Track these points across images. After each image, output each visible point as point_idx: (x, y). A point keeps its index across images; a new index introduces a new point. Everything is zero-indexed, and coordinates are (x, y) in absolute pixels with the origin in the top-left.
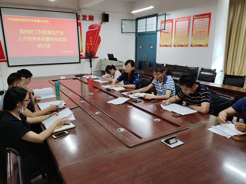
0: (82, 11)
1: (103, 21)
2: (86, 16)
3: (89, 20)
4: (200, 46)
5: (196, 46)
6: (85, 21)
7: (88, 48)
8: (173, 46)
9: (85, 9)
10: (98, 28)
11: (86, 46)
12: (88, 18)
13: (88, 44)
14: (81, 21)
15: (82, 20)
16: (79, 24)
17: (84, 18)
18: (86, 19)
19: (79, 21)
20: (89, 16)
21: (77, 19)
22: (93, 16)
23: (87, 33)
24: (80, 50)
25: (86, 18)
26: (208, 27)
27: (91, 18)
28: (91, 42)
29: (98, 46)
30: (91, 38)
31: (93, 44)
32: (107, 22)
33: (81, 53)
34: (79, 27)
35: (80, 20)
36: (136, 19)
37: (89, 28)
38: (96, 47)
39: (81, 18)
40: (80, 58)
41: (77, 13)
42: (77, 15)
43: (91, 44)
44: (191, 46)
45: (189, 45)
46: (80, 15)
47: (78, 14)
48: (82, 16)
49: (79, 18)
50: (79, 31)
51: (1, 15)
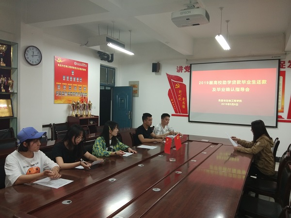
0: (288, 56)
15: (288, 67)
16: (281, 74)
19: (282, 70)
21: (279, 67)
24: (280, 109)
33: (280, 114)
34: (281, 78)
35: (285, 68)
39: (287, 64)
40: (277, 121)
41: (279, 60)
42: (280, 62)
46: (284, 62)
47: (281, 60)
48: (289, 62)
49: (283, 66)
50: (281, 82)
51: (191, 72)
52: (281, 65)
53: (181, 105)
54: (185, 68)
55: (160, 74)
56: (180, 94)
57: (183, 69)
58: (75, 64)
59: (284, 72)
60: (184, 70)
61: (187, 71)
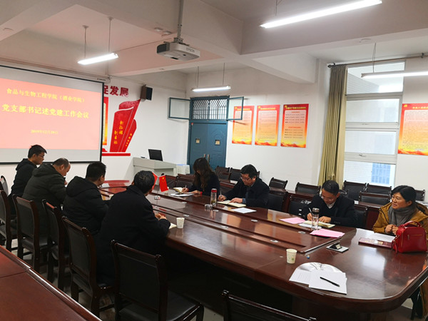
0: (112, 80)
1: (141, 98)
2: (117, 88)
3: (120, 95)
4: (295, 146)
5: (289, 146)
6: (115, 95)
7: (116, 138)
8: (253, 143)
10: (133, 108)
11: (113, 135)
12: (119, 92)
13: (116, 132)
14: (108, 96)
15: (111, 93)
16: (105, 100)
17: (114, 90)
18: (117, 93)
19: (105, 95)
20: (122, 88)
22: (127, 90)
23: (117, 115)
24: (103, 141)
26: (305, 121)
27: (124, 91)
28: (122, 128)
29: (131, 137)
30: (121, 123)
31: (123, 133)
32: (149, 100)
33: (103, 147)
34: (105, 104)
35: (108, 94)
36: (191, 99)
37: (120, 107)
38: (128, 139)
39: (110, 90)
40: (101, 155)
41: (103, 83)
42: (103, 86)
43: (121, 133)
44: (282, 145)
45: (279, 145)
46: (107, 87)
47: (105, 84)
48: (111, 88)
50: (105, 110)
52: (104, 91)
59: (107, 98)
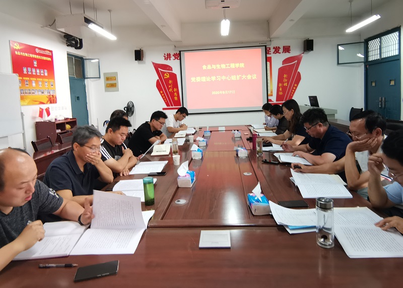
0: (272, 42)
1: (304, 51)
2: (279, 48)
3: (283, 52)
6: (277, 54)
7: (281, 89)
9: (277, 38)
10: (296, 61)
11: (278, 88)
12: (281, 50)
13: (280, 85)
15: (273, 53)
16: (268, 60)
17: (277, 50)
18: (279, 52)
19: (268, 56)
20: (284, 47)
21: (266, 54)
22: (289, 47)
23: (281, 71)
24: (269, 93)
25: (279, 50)
27: (287, 49)
28: (286, 81)
29: (296, 87)
30: (285, 76)
31: (288, 84)
32: (312, 52)
33: (270, 98)
34: (268, 63)
35: (270, 54)
36: (365, 40)
37: (284, 63)
38: (293, 89)
39: (272, 51)
41: (266, 46)
42: (266, 48)
43: (286, 84)
46: (270, 48)
48: (274, 48)
49: (269, 52)
50: (268, 67)
51: (180, 59)
52: (267, 51)
53: (173, 97)
54: (173, 55)
55: (145, 63)
56: (170, 85)
57: (172, 56)
58: (37, 51)
59: (270, 58)
60: (173, 58)
61: (176, 58)
